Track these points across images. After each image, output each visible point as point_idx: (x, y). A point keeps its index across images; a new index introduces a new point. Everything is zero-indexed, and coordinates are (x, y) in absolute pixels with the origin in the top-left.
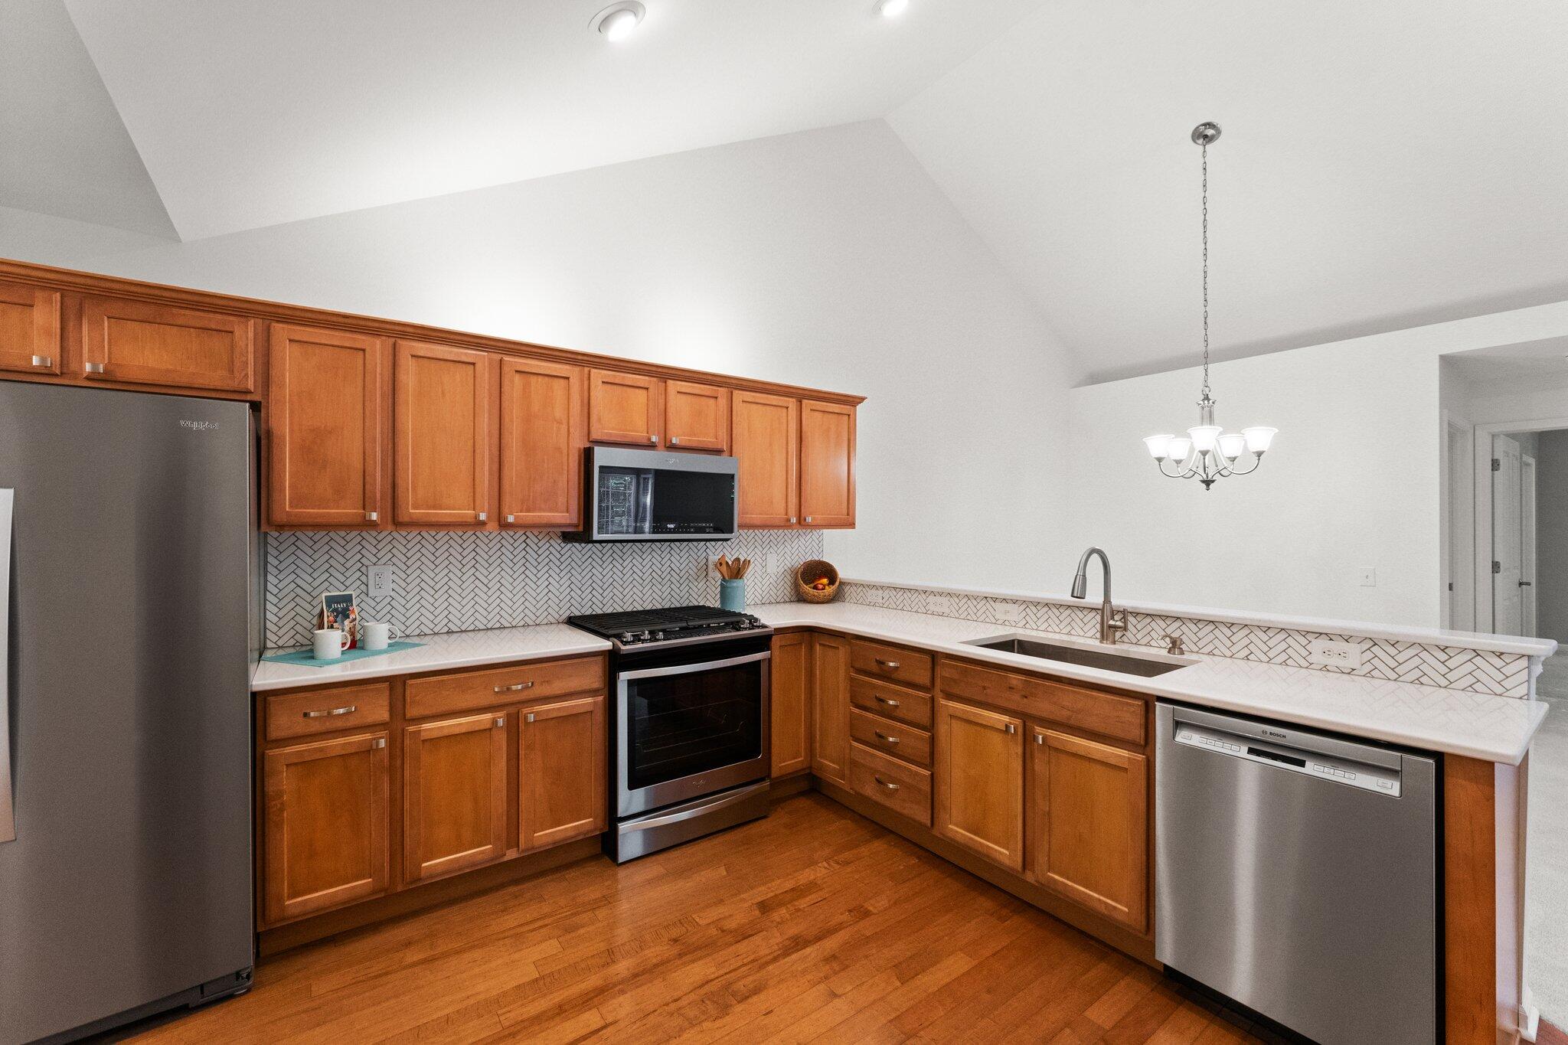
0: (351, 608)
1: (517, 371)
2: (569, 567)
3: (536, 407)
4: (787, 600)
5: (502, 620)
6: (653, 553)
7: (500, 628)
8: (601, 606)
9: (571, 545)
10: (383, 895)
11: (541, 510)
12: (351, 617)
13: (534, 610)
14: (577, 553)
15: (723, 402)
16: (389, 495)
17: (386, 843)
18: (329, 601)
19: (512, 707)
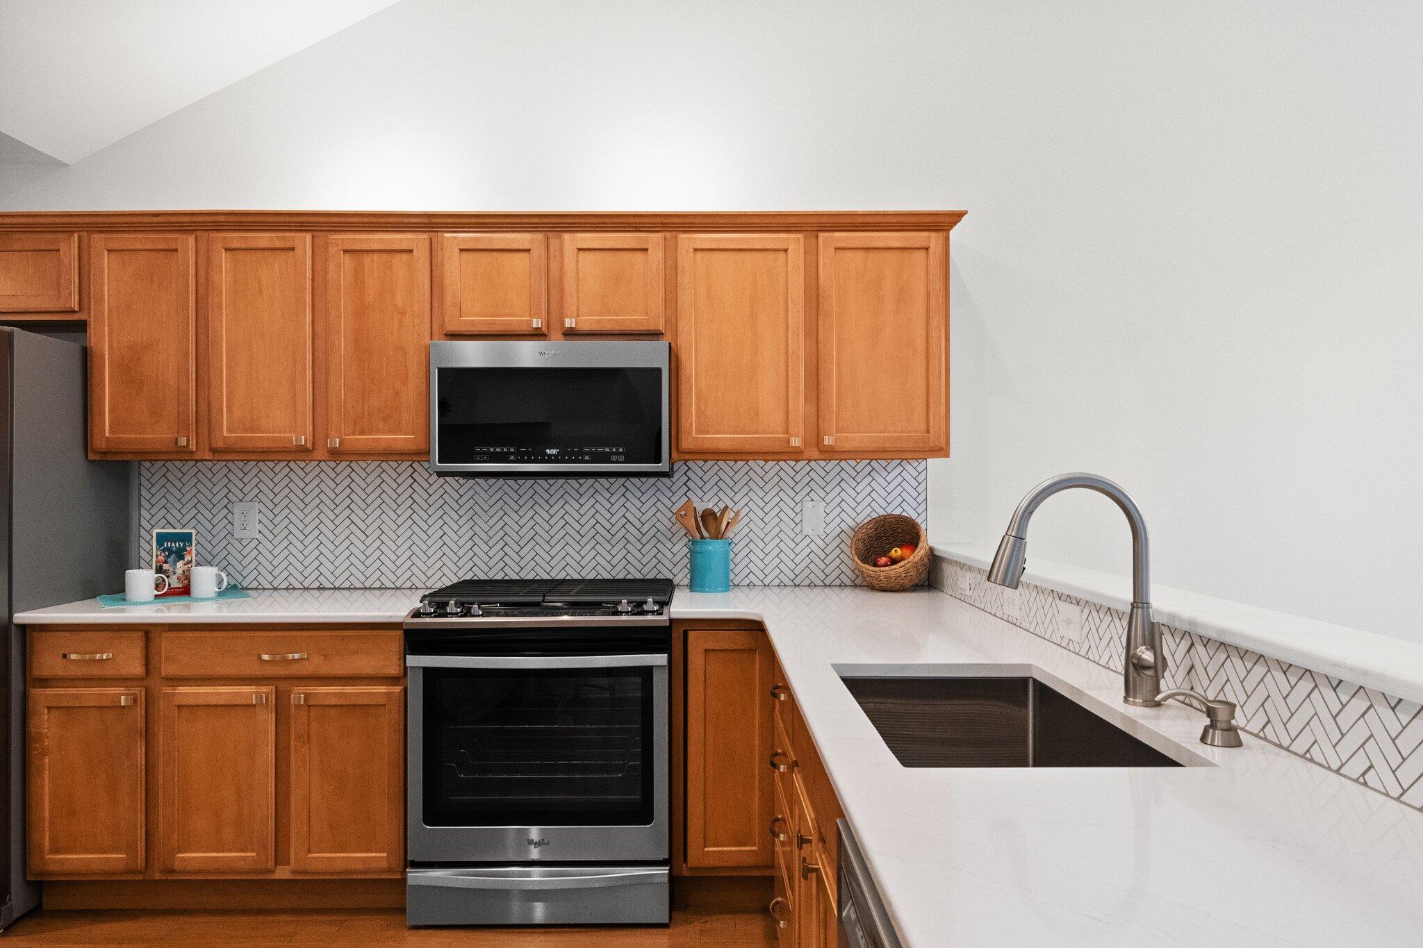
0: (188, 549)
1: (345, 251)
2: (471, 512)
3: (370, 295)
4: (848, 582)
5: (383, 579)
6: (597, 496)
7: (380, 588)
8: (517, 569)
9: (473, 481)
10: (141, 878)
11: (378, 431)
12: (186, 559)
13: (424, 568)
14: (482, 493)
15: (656, 255)
16: (205, 419)
17: (141, 818)
18: (161, 538)
19: (281, 682)
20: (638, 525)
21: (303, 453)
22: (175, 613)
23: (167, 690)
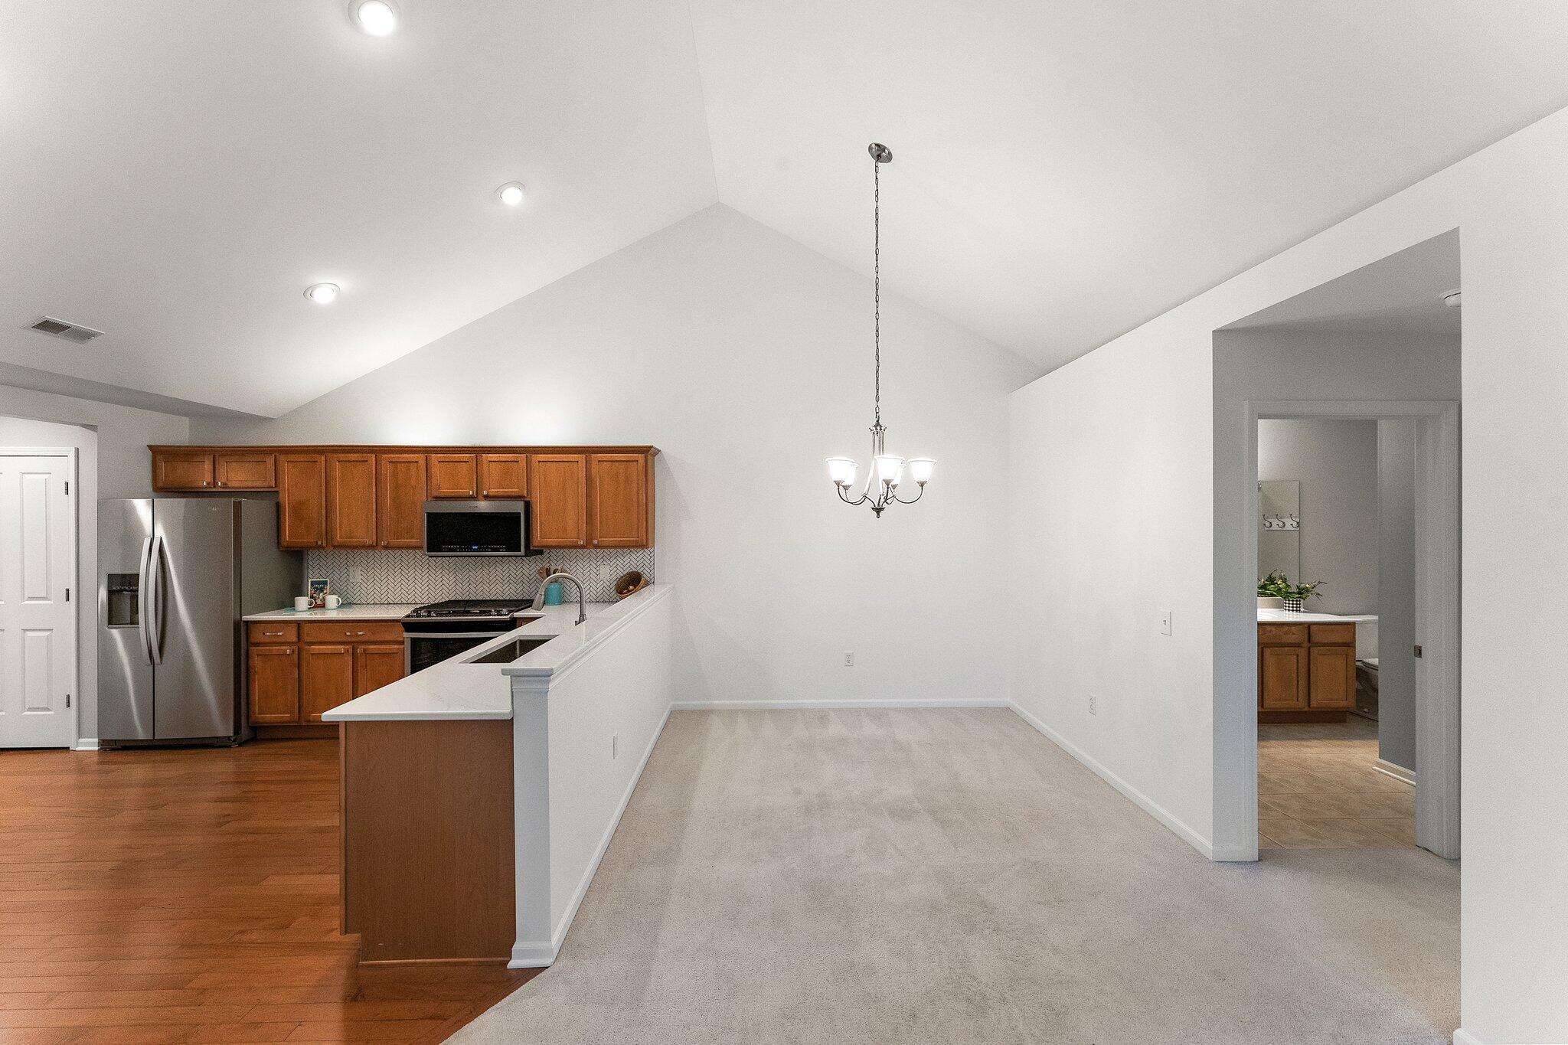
0: (325, 587)
1: (389, 462)
3: (400, 480)
10: (296, 724)
11: (404, 537)
12: (324, 592)
15: (523, 464)
16: (329, 532)
17: (296, 700)
18: (313, 583)
19: (355, 644)
20: (528, 576)
21: (372, 547)
22: (318, 615)
23: (306, 647)
